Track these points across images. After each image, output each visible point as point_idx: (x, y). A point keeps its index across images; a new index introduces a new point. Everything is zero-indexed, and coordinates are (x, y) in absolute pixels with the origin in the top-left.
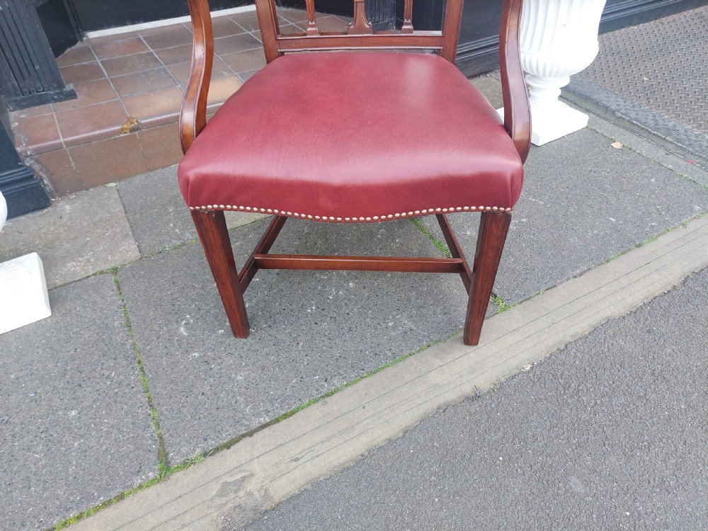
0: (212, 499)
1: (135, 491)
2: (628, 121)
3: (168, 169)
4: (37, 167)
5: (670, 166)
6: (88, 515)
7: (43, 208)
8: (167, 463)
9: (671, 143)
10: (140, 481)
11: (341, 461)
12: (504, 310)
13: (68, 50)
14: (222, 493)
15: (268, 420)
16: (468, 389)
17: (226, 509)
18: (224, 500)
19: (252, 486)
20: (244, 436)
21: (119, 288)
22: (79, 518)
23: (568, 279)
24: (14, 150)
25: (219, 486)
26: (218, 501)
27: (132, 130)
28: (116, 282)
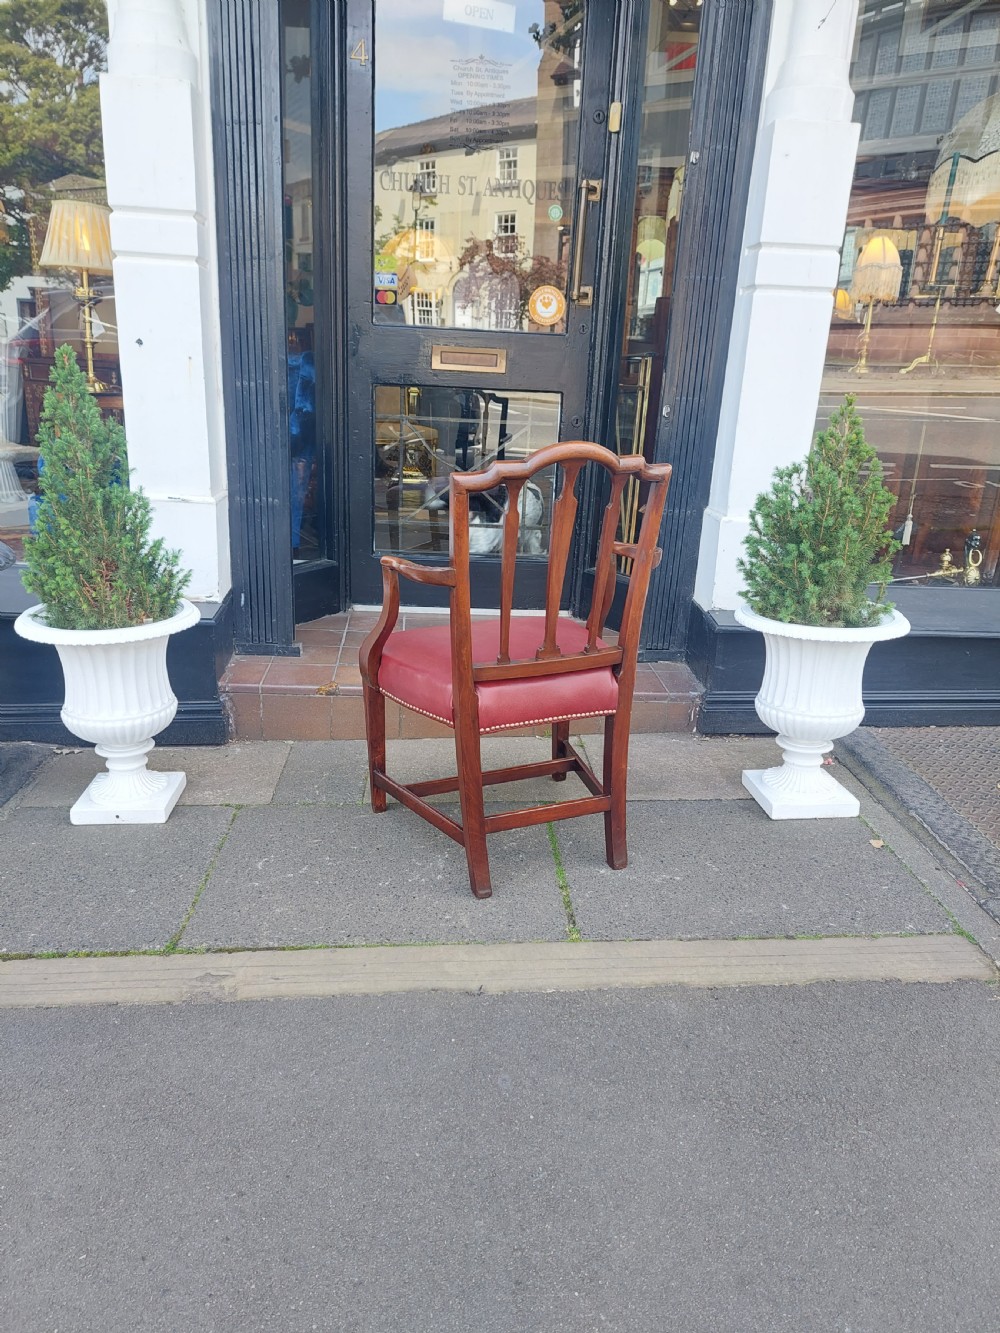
0: (191, 980)
1: (140, 954)
2: (920, 823)
3: (351, 742)
4: (229, 704)
5: (924, 881)
6: (95, 956)
7: (218, 745)
8: (176, 945)
9: (954, 858)
10: (147, 948)
11: (312, 993)
12: (573, 941)
13: (327, 616)
14: (201, 979)
15: (276, 945)
16: (474, 986)
17: (196, 990)
18: (200, 984)
19: (227, 983)
20: (249, 949)
21: (233, 820)
22: (88, 955)
23: (672, 939)
24: (216, 685)
25: (203, 974)
26: (194, 983)
27: (329, 693)
28: (235, 815)
